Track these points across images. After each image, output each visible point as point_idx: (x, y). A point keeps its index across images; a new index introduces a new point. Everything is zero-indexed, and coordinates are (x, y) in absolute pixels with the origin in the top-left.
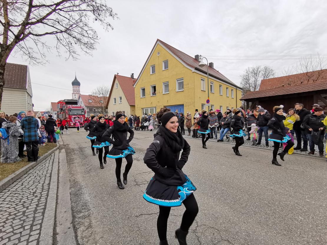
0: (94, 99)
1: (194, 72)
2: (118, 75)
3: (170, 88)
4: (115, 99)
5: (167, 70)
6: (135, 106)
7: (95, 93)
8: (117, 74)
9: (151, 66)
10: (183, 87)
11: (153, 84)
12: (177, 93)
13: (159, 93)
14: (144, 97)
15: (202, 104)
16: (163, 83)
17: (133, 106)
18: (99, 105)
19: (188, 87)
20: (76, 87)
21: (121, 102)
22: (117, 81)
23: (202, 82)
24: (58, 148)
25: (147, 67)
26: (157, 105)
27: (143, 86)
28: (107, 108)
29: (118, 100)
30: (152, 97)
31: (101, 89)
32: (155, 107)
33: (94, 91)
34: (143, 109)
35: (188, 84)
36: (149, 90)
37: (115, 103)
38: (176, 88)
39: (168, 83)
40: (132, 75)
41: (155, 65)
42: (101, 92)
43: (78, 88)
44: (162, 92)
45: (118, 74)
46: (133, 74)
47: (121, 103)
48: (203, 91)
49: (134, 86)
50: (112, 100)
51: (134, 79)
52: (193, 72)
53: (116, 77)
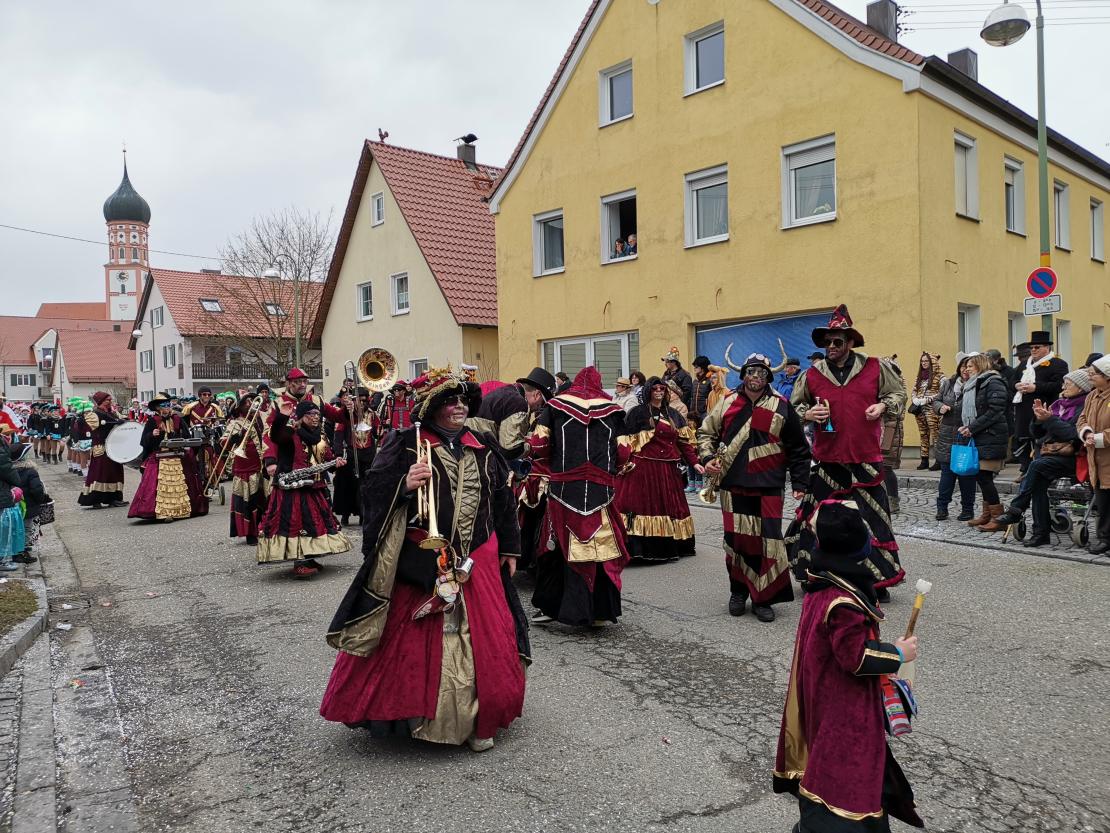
0: (234, 293)
1: (919, 91)
2: (387, 141)
3: (738, 208)
4: (367, 292)
5: (716, 90)
6: (496, 327)
7: (240, 256)
8: (378, 139)
9: (604, 73)
10: (827, 199)
11: (618, 189)
12: (786, 235)
13: (662, 240)
14: (562, 270)
15: (961, 306)
16: (684, 180)
17: (480, 331)
18: (265, 329)
19: (872, 194)
20: (128, 232)
21: (401, 306)
22: (376, 182)
23: (958, 158)
24: (45, 626)
25: (575, 83)
26: (642, 319)
27: (547, 205)
28: (316, 343)
29: (385, 295)
30: (610, 269)
31: (275, 233)
32: (632, 334)
33: (238, 246)
34: (546, 344)
35: (871, 175)
36: (590, 229)
37: (368, 311)
38: (780, 203)
39: (726, 173)
40: (462, 142)
41: (629, 63)
42: (275, 247)
43: (140, 233)
44: (682, 236)
45: (383, 136)
46: (471, 138)
47: (405, 311)
48: (964, 222)
49: (493, 207)
50: (347, 297)
51: (476, 166)
52: (908, 93)
53: (375, 153)
